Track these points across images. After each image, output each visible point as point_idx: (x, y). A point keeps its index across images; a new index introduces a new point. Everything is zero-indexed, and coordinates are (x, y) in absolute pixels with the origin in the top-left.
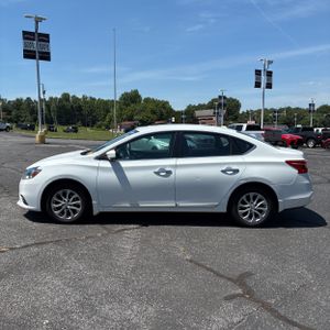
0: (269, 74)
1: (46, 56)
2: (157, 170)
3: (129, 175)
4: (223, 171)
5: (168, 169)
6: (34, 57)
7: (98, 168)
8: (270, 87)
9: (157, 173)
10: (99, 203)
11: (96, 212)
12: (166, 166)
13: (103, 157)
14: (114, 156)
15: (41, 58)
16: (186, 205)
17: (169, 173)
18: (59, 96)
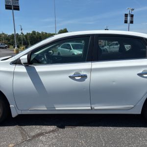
0: (132, 16)
1: (17, 8)
2: (72, 74)
3: (44, 79)
4: (140, 75)
5: (83, 73)
6: (11, 9)
7: (14, 73)
8: (132, 23)
9: (72, 77)
10: (16, 107)
11: (14, 114)
12: (81, 70)
13: (17, 62)
14: (26, 61)
15: (15, 9)
16: (101, 108)
17: (84, 77)
18: (31, 33)
